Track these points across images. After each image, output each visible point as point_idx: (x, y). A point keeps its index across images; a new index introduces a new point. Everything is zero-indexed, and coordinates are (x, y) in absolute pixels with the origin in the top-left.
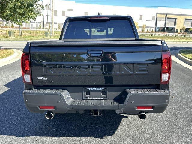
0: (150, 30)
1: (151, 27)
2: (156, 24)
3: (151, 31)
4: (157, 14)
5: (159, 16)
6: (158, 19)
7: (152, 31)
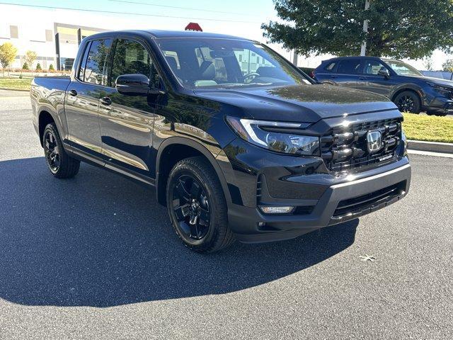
0: (45, 66)
1: (45, 58)
2: (58, 52)
3: (48, 67)
4: (56, 25)
5: (61, 30)
6: (60, 39)
7: (51, 67)
